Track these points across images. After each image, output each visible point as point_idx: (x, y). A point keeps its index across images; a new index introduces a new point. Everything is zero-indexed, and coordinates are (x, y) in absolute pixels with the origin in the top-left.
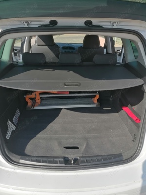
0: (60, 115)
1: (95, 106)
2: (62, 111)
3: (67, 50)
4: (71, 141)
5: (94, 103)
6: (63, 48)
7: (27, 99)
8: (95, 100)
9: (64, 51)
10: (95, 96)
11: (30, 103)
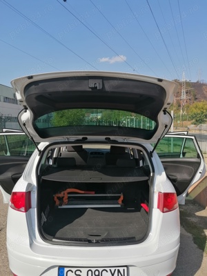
0: (86, 213)
1: (119, 206)
2: (88, 210)
3: (95, 156)
4: (95, 231)
5: (118, 204)
6: (92, 153)
7: (56, 199)
8: (120, 201)
9: (92, 156)
10: (120, 197)
11: (58, 202)
